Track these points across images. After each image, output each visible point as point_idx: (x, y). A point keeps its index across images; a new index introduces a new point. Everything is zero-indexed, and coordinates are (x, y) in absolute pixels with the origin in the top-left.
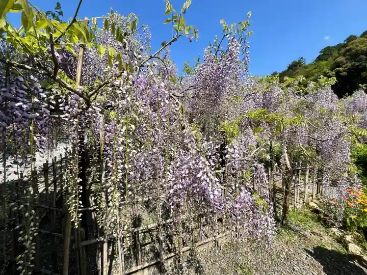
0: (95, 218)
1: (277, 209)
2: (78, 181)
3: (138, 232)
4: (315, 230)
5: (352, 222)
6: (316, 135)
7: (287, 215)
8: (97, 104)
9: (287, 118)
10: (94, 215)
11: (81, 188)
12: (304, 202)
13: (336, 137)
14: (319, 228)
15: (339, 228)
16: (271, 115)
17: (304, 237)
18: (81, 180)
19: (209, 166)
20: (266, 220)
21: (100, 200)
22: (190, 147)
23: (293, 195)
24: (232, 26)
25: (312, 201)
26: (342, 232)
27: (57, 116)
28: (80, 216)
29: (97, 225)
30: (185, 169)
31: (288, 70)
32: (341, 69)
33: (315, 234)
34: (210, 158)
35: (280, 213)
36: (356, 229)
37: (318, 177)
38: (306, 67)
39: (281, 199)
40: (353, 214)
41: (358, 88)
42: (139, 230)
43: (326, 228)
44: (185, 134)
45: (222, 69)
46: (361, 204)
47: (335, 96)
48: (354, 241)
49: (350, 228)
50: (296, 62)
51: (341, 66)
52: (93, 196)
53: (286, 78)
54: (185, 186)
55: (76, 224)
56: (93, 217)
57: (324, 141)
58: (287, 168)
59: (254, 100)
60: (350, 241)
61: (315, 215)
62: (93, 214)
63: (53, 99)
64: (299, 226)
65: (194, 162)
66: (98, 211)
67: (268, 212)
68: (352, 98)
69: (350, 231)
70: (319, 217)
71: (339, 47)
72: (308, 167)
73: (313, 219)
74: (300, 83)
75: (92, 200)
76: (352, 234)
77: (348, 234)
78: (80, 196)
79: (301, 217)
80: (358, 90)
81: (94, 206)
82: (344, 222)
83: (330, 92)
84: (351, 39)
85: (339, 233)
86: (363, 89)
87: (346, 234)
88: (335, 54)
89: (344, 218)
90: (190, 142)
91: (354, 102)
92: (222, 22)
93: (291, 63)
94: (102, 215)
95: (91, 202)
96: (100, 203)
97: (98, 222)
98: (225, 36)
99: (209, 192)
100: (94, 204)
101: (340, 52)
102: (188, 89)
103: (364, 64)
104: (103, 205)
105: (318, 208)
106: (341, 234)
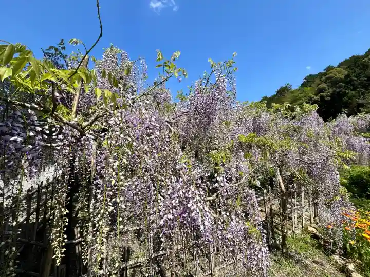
0: (79, 252)
1: (276, 235)
2: (65, 213)
3: (126, 267)
4: (317, 259)
5: (352, 249)
6: (306, 158)
7: (286, 242)
8: (91, 132)
9: (277, 142)
10: (78, 249)
11: (67, 220)
12: (303, 227)
13: (324, 160)
14: (319, 256)
15: (340, 255)
16: (261, 138)
17: (306, 266)
18: (68, 212)
19: (199, 195)
20: (260, 250)
21: (86, 232)
22: (182, 174)
23: (291, 219)
24: (219, 63)
25: (310, 226)
26: (343, 260)
27: (49, 145)
28: (62, 252)
29: (81, 261)
30: (176, 198)
31: (277, 94)
32: (324, 94)
33: (316, 262)
34: (200, 187)
35: (279, 239)
36: (357, 256)
37: (314, 199)
38: (293, 92)
39: (279, 224)
40: (351, 239)
41: (341, 112)
42: (128, 265)
43: (328, 256)
44: (177, 161)
45: (211, 99)
46: (358, 228)
47: (321, 119)
48: (357, 270)
49: (351, 254)
50: (283, 88)
51: (324, 92)
52: (79, 226)
53: (273, 104)
54: (176, 216)
55: (58, 261)
56: (77, 252)
57: (313, 164)
58: (282, 191)
59: (245, 124)
60: (353, 270)
61: (315, 241)
62: (77, 247)
63: (47, 130)
64: (300, 254)
65: (184, 191)
66: (83, 245)
67: (262, 241)
68: (337, 122)
69: (352, 258)
70: (320, 244)
71: (320, 75)
72: (303, 189)
73: (313, 245)
74: (286, 109)
75: (77, 231)
76: (354, 262)
77: (350, 262)
78: (65, 229)
79: (301, 244)
80: (341, 114)
81: (79, 238)
82: (345, 248)
83: (316, 115)
84: (329, 68)
85: (341, 262)
86: (346, 113)
87: (348, 262)
88: (317, 81)
89: (344, 243)
90: (182, 169)
91: (338, 126)
92: (210, 60)
93: (279, 89)
94: (87, 250)
95: (76, 234)
96: (86, 236)
97: (83, 257)
98: (213, 72)
99: (199, 222)
100: (79, 235)
101: (322, 79)
102: (181, 115)
103: (344, 90)
104: (90, 238)
105: (317, 233)
106: (343, 262)
